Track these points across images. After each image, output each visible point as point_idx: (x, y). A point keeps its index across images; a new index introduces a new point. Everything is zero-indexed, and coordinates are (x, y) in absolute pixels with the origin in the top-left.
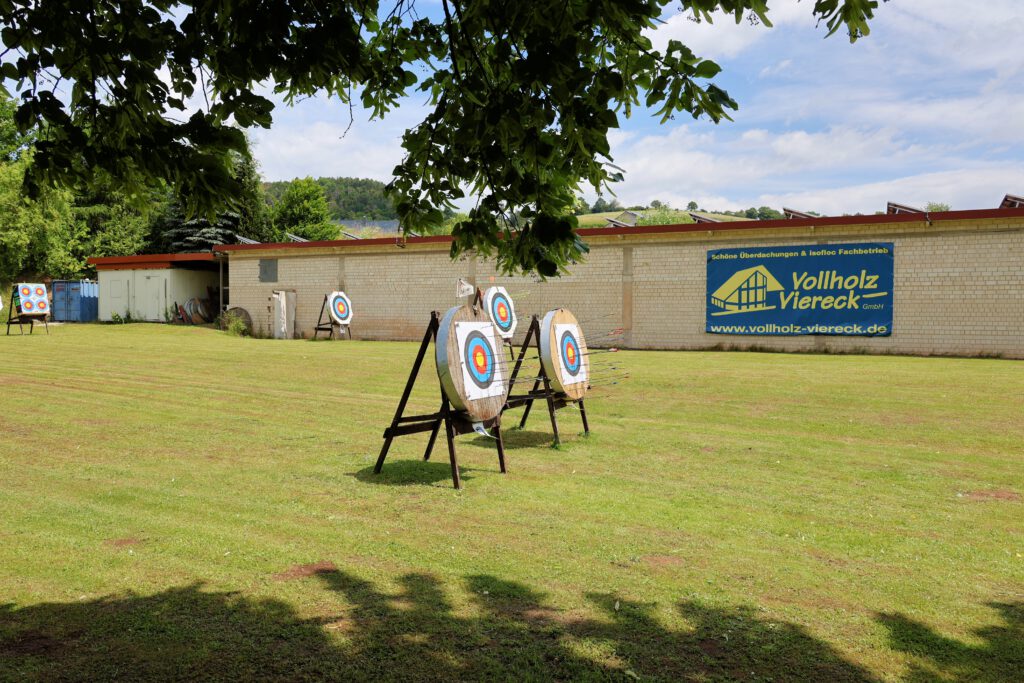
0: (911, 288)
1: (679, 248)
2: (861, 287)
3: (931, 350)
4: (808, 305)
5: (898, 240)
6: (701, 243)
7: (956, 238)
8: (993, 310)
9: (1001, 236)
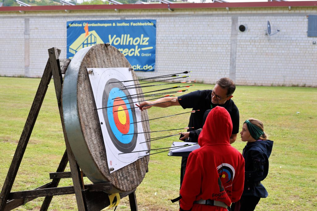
0: (164, 45)
1: (53, 19)
2: (141, 44)
5: (158, 18)
6: (64, 17)
7: (184, 18)
8: (201, 58)
9: (204, 18)
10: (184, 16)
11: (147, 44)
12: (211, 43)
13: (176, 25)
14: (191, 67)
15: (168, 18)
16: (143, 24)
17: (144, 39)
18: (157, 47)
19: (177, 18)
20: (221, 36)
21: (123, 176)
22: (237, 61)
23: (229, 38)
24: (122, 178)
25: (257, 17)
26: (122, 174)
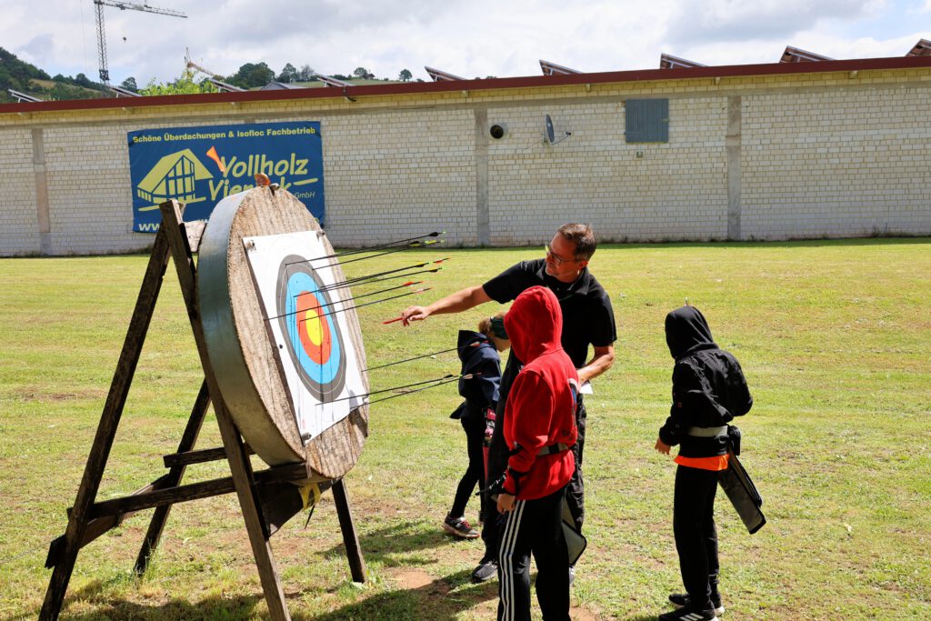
0: (340, 173)
2: (292, 173)
5: (324, 118)
6: (121, 122)
7: (379, 116)
8: (417, 195)
9: (419, 113)
10: (377, 110)
11: (305, 172)
12: (437, 165)
13: (363, 132)
14: (398, 216)
15: (344, 117)
16: (294, 132)
17: (298, 162)
18: (325, 178)
19: (364, 116)
20: (456, 149)
21: (326, 448)
22: (490, 198)
23: (471, 153)
24: (326, 452)
25: (526, 109)
26: (325, 445)
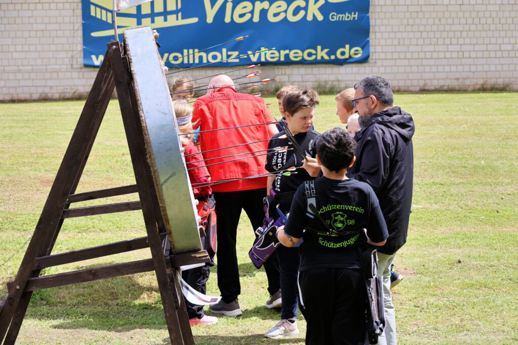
3: (422, 83)
4: (248, 16)
